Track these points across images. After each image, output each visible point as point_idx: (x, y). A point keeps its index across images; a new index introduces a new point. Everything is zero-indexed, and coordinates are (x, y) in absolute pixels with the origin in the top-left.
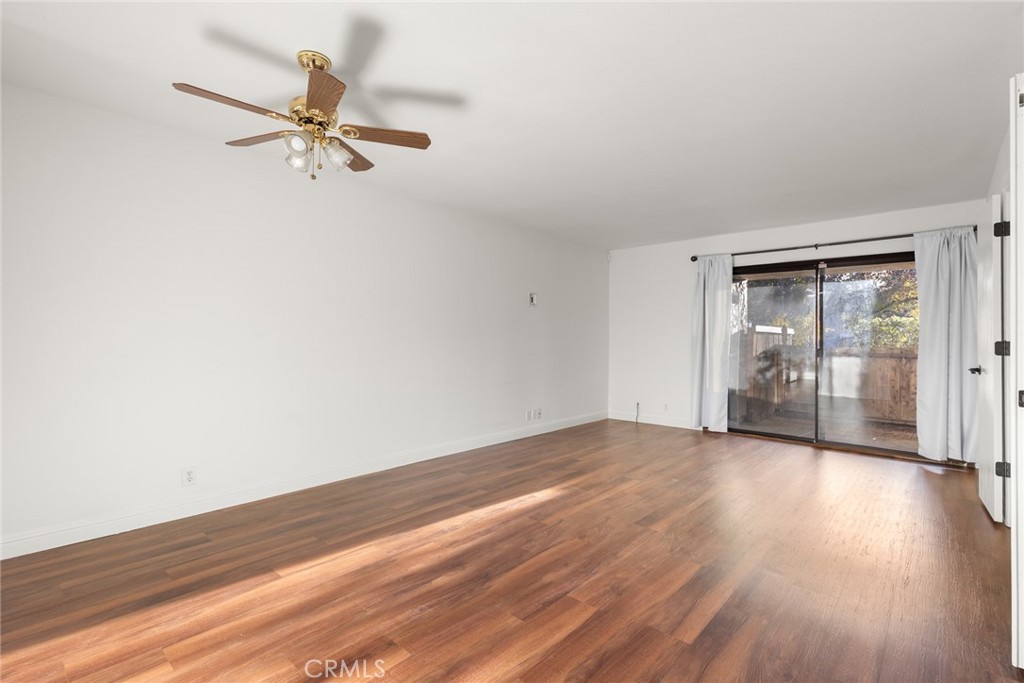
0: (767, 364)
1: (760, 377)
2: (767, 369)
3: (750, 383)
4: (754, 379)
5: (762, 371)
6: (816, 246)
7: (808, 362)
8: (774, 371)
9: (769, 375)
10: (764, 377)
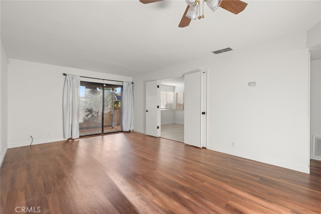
0: (88, 113)
1: (86, 117)
2: (89, 115)
3: (83, 120)
4: (85, 118)
5: (87, 116)
6: (103, 80)
7: (100, 112)
8: (91, 115)
9: (89, 116)
10: (88, 118)
